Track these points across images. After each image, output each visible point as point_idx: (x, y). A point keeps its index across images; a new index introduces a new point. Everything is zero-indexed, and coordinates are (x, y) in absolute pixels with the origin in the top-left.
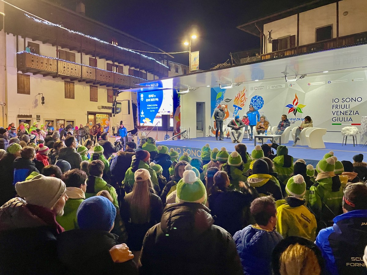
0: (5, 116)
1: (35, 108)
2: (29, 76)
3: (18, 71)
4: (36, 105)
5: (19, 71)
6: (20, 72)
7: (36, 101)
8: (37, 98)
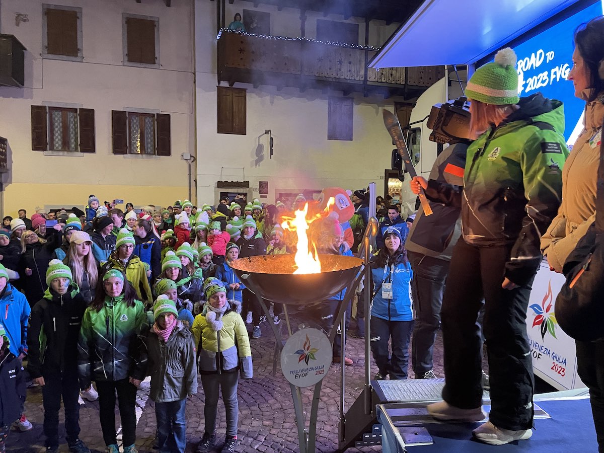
0: (193, 183)
1: (256, 165)
2: (245, 90)
3: (219, 83)
4: (259, 159)
5: (222, 82)
6: (224, 84)
7: (260, 148)
8: (260, 143)
